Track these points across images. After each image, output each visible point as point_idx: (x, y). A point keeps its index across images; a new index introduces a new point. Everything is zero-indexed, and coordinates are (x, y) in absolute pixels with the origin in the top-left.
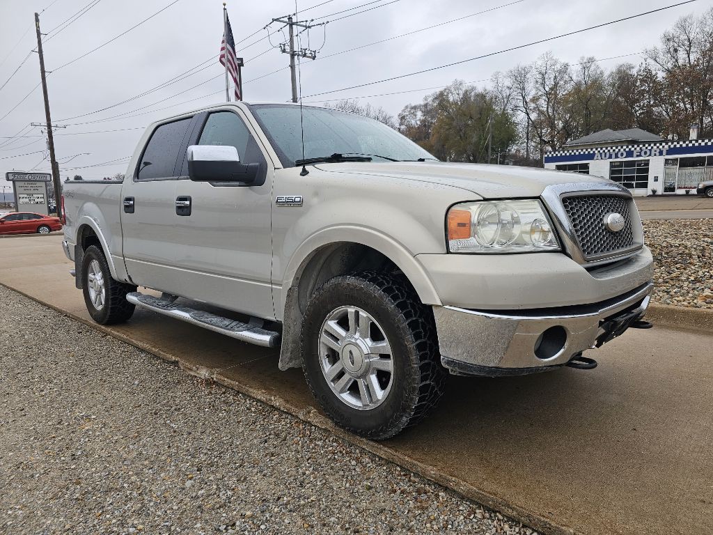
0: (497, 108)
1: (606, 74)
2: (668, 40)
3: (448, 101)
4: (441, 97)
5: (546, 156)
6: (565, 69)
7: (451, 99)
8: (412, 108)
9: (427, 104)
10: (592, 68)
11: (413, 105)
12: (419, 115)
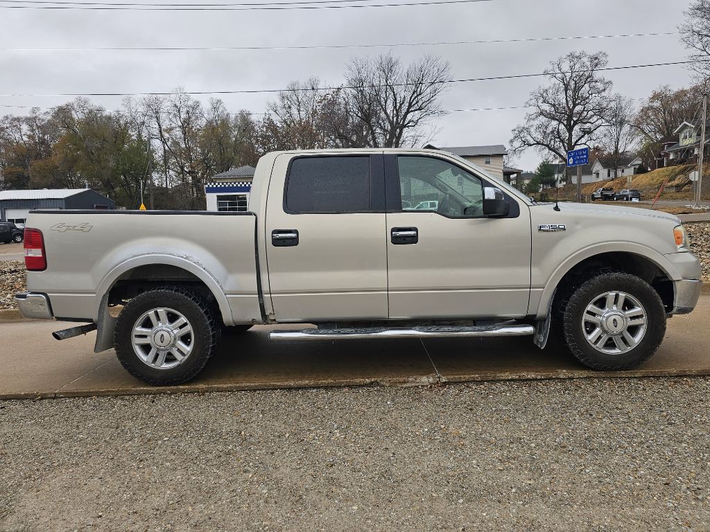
0: (133, 134)
1: (233, 117)
2: (283, 97)
3: (73, 119)
4: (63, 113)
5: (207, 186)
6: (196, 106)
7: (75, 116)
8: (15, 119)
9: (36, 117)
10: (220, 110)
11: (16, 116)
12: (25, 128)
